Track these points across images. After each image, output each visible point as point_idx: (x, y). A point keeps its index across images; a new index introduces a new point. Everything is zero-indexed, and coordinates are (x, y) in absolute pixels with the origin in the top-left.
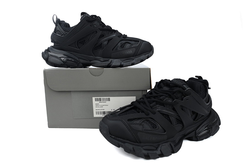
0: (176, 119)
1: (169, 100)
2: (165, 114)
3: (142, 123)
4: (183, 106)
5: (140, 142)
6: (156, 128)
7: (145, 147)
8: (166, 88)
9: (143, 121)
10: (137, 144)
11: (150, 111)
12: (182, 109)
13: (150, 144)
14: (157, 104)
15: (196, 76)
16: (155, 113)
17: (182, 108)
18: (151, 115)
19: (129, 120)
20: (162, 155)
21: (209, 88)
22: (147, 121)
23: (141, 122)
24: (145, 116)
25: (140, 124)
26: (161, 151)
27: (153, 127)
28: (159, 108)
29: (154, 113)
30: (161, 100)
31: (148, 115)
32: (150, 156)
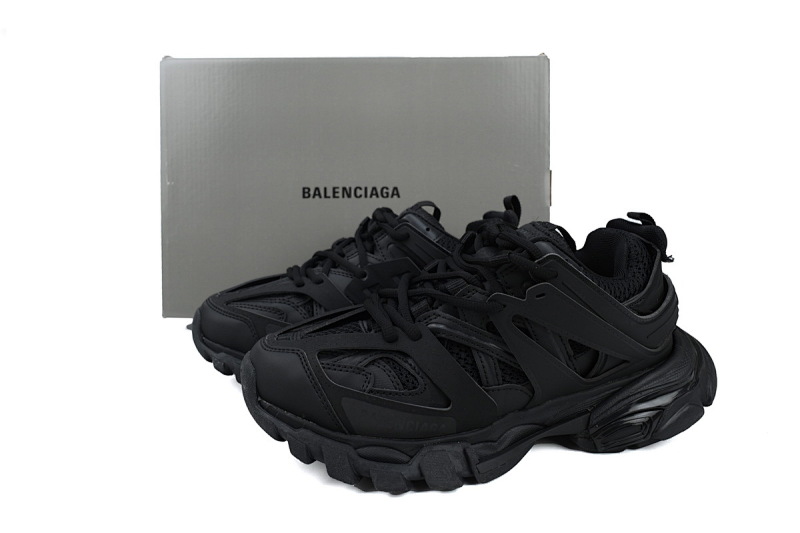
0: (499, 361)
1: (477, 295)
2: (459, 345)
3: (367, 370)
4: (526, 319)
5: (352, 432)
6: (414, 388)
7: (364, 451)
8: (484, 254)
9: (370, 359)
10: (343, 436)
11: (403, 330)
12: (526, 332)
13: (385, 441)
14: (431, 306)
15: (630, 215)
16: (421, 337)
17: (525, 327)
18: (404, 344)
19: (322, 354)
20: (420, 485)
21: (669, 260)
22: (388, 360)
23: (366, 362)
24: (382, 345)
25: (359, 371)
26: (419, 468)
27: (404, 384)
28: (439, 322)
29: (416, 337)
30: (449, 293)
31: (393, 340)
32: (374, 480)
